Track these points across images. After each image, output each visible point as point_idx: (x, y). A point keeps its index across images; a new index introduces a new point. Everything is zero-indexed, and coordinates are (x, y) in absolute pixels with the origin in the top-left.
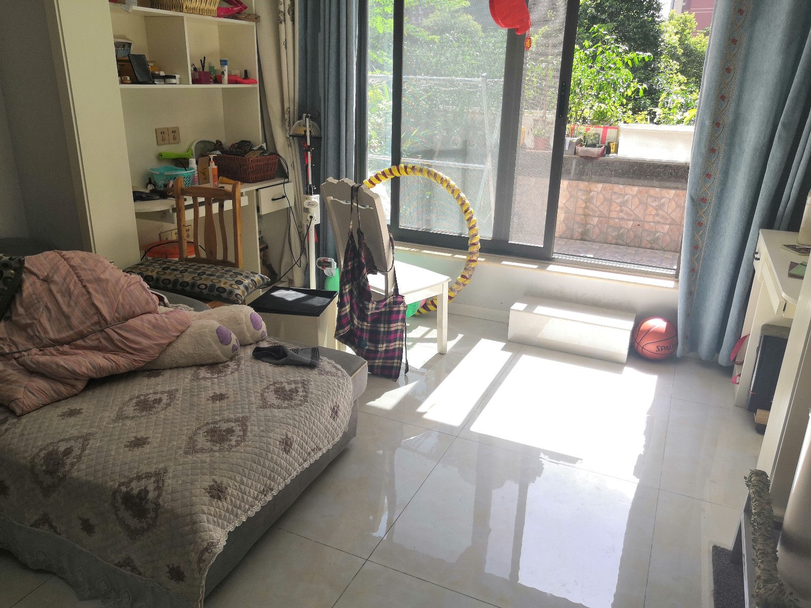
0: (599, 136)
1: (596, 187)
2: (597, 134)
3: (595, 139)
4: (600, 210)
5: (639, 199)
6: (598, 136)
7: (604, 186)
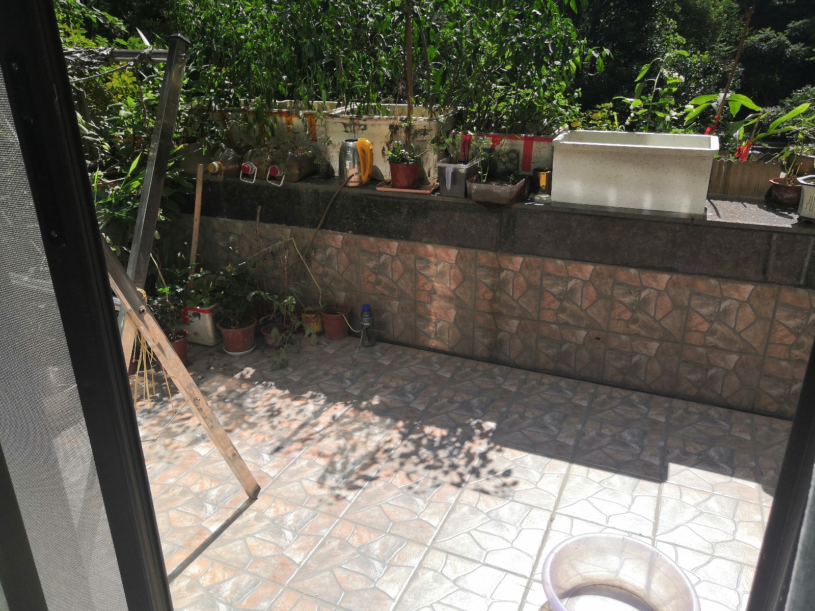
0: (518, 154)
1: (511, 262)
2: (514, 151)
3: (511, 160)
4: (520, 306)
5: (595, 289)
6: (515, 155)
7: (527, 259)
